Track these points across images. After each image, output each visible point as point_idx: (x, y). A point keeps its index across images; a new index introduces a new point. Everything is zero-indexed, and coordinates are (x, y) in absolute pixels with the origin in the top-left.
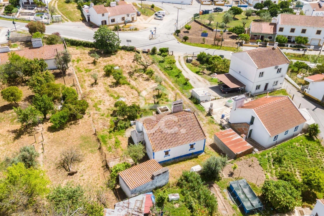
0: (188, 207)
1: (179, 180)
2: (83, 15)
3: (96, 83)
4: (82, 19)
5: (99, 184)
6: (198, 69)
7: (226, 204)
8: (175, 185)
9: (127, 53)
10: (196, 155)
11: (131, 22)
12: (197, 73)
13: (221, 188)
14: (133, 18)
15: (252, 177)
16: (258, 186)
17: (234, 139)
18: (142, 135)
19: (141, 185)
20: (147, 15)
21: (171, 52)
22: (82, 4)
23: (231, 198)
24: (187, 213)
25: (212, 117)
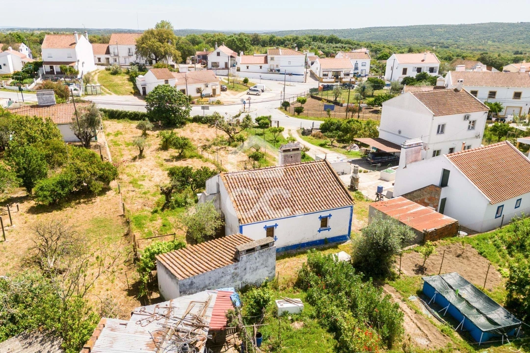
0: (328, 328)
1: (300, 272)
2: (135, 87)
3: (141, 156)
4: (133, 92)
5: (111, 290)
6: (322, 141)
7: (422, 323)
8: (290, 284)
9: (202, 126)
10: (334, 244)
11: (212, 96)
12: (322, 145)
13: (402, 293)
14: (214, 91)
15: (469, 274)
16: (490, 290)
17: (412, 211)
18: (218, 202)
19: (205, 272)
20: (236, 91)
21: (275, 122)
22: (136, 73)
23: (431, 312)
24: (325, 341)
25: (358, 193)
